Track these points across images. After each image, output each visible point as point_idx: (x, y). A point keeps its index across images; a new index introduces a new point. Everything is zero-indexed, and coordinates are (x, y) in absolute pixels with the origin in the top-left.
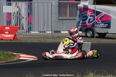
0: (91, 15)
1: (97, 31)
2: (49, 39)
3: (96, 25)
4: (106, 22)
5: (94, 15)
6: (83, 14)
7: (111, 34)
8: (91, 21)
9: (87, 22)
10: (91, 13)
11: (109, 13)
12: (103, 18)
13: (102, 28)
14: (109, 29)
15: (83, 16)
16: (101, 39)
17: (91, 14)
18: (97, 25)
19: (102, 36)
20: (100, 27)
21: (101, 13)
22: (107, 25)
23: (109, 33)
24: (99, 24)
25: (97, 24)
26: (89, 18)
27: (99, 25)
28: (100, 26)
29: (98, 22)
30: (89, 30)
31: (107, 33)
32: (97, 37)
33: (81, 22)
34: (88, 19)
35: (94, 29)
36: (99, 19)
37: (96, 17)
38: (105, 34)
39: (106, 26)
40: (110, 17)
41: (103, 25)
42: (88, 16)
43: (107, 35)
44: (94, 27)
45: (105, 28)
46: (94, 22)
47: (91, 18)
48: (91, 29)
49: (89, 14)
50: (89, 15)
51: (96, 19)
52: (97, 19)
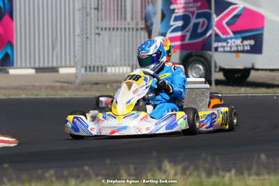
0: (200, 11)
1: (218, 65)
2: (67, 90)
3: (215, 45)
4: (247, 34)
5: (208, 10)
6: (174, 10)
7: (264, 72)
8: (200, 31)
9: (188, 35)
10: (199, 4)
11: (257, 6)
12: (239, 21)
13: (234, 52)
14: (258, 56)
15: (174, 15)
16: (232, 88)
17: (199, 8)
18: (220, 44)
19: (236, 77)
20: (228, 49)
21: (231, 4)
22: (252, 42)
23: (258, 70)
24: (225, 40)
25: (218, 39)
26: (194, 21)
27: (225, 44)
28: (231, 47)
29: (223, 34)
30: (193, 61)
31: (253, 68)
32: (218, 82)
33: (169, 35)
34: (191, 25)
35: (211, 56)
36: (226, 23)
37: (215, 19)
38: (246, 72)
39: (248, 48)
40: (261, 17)
41: (239, 42)
42: (190, 14)
43: (253, 76)
44: (210, 50)
45: (243, 52)
46: (211, 35)
47: (201, 20)
48: (201, 56)
49: (195, 9)
50: (193, 13)
51: (217, 26)
52: (219, 25)
